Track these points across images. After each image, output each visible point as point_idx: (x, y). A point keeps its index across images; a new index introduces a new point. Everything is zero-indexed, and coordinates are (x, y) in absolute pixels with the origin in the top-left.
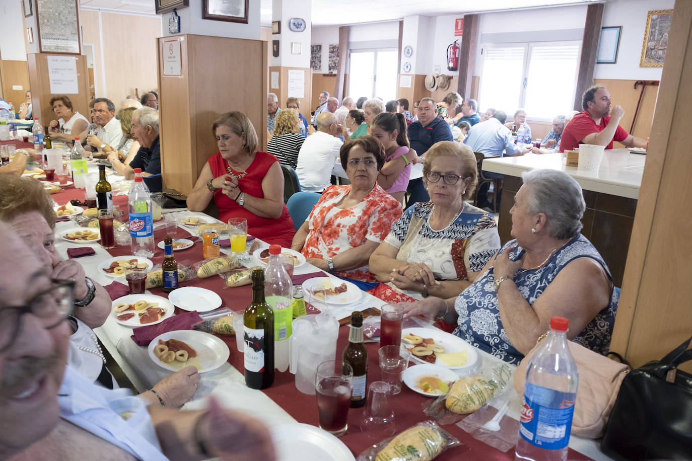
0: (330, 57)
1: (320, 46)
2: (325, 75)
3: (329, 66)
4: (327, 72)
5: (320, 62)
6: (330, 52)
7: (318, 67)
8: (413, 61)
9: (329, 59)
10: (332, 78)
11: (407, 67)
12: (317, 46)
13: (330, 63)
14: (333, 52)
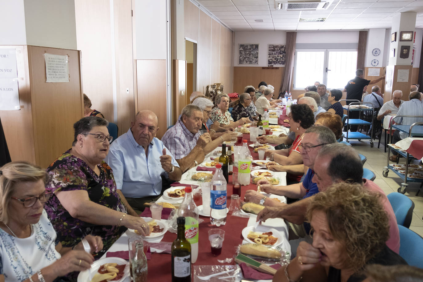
0: (269, 54)
1: (257, 46)
2: (263, 68)
3: (269, 61)
4: (266, 65)
5: (257, 57)
6: (269, 50)
7: (254, 62)
8: (380, 58)
9: (268, 56)
10: (274, 70)
11: (375, 62)
12: (252, 45)
13: (270, 58)
14: (274, 50)
